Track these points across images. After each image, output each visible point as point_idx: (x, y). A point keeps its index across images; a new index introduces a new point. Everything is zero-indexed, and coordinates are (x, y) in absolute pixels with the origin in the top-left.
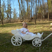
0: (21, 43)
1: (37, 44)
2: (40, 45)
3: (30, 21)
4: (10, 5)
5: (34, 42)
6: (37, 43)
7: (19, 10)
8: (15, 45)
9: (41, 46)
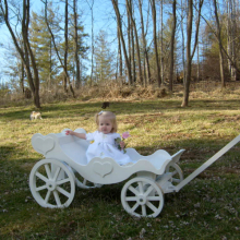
0: (71, 196)
1: (142, 204)
2: (157, 211)
3: (164, 94)
4: (76, 16)
5: (129, 194)
6: (141, 200)
7: (117, 41)
8: (44, 203)
9: (160, 216)
